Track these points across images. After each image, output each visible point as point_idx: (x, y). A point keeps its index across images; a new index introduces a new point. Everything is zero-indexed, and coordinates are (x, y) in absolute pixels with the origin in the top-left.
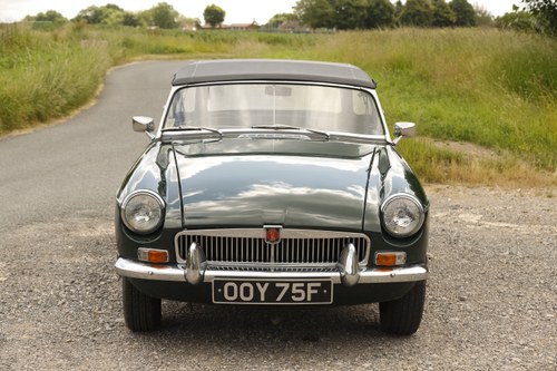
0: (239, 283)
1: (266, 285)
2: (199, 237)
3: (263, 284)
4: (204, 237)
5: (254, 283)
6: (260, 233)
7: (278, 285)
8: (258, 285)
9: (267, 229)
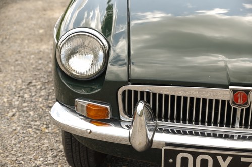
0: (195, 155)
1: (229, 159)
2: (148, 93)
3: (225, 158)
4: (154, 94)
5: (214, 156)
6: (224, 94)
7: (243, 160)
8: (220, 159)
9: (234, 91)
